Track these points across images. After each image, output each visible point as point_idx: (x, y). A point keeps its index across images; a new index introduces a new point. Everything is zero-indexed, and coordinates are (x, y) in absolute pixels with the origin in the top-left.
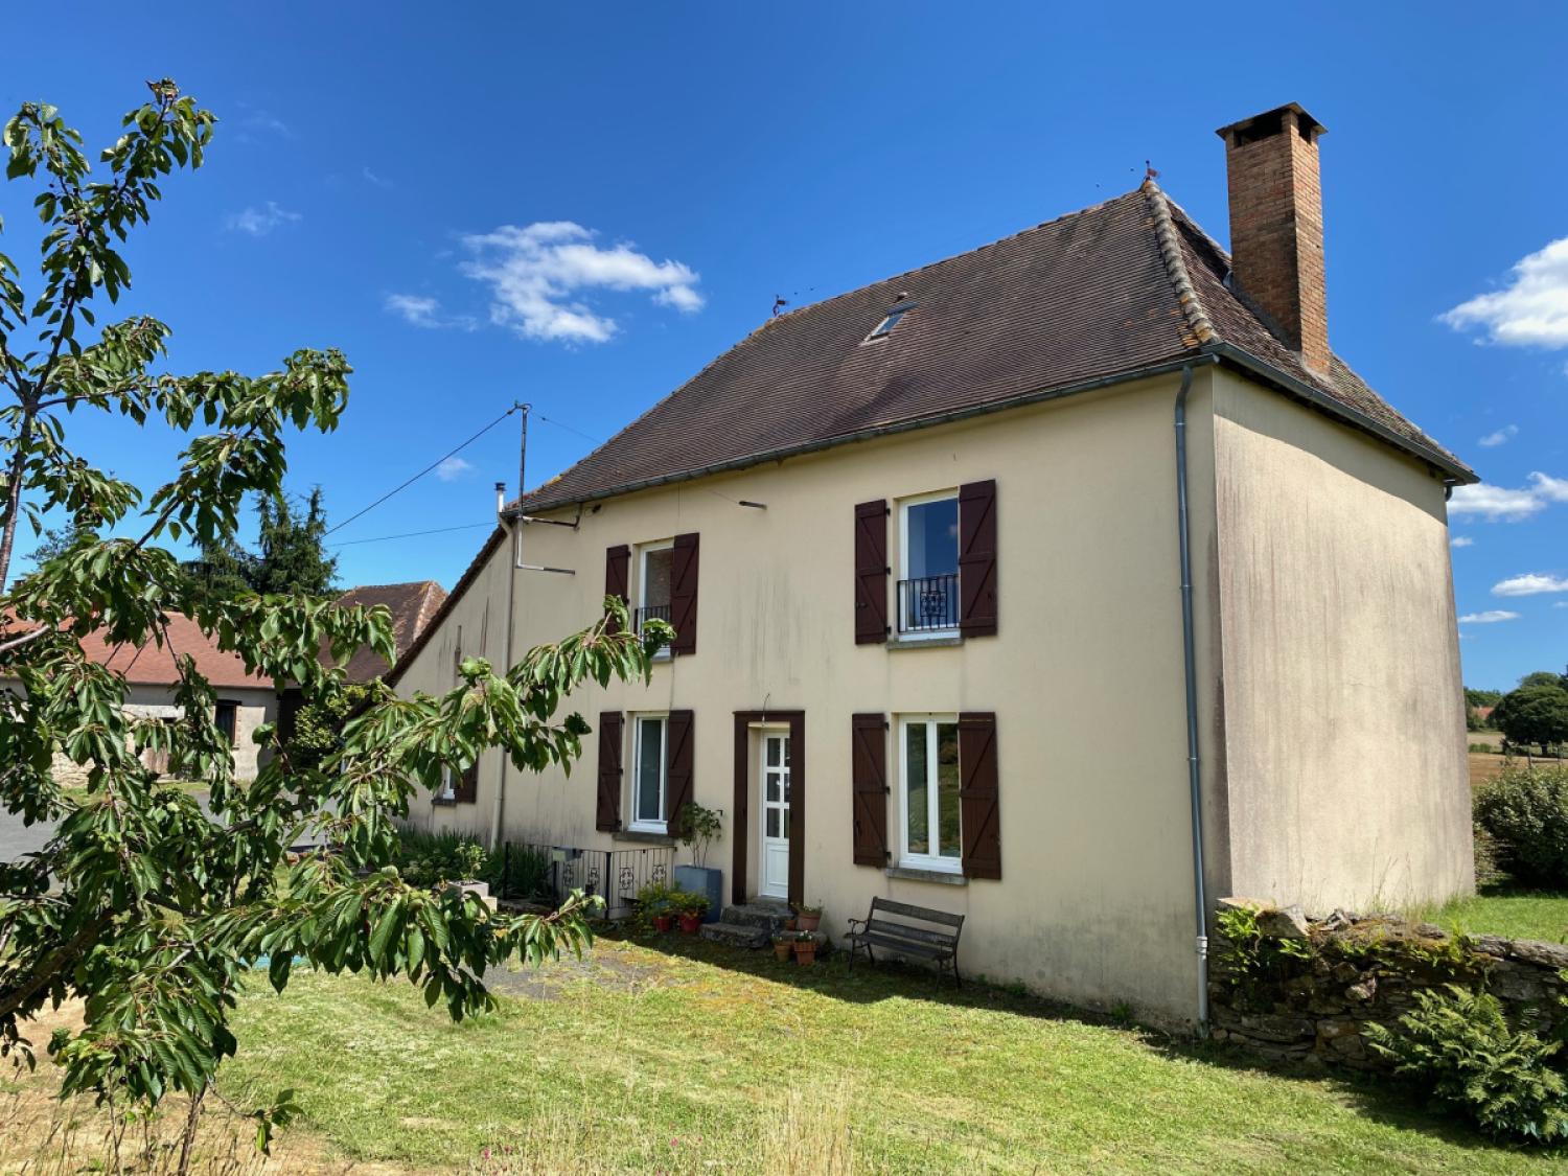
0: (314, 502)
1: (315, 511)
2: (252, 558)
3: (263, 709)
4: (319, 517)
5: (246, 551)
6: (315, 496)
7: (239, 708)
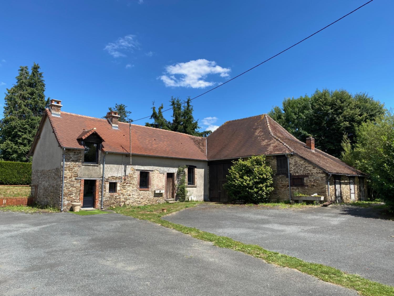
0: (188, 103)
1: (189, 106)
2: (169, 123)
3: (204, 170)
4: (190, 108)
5: (167, 120)
6: (188, 101)
7: (196, 169)
